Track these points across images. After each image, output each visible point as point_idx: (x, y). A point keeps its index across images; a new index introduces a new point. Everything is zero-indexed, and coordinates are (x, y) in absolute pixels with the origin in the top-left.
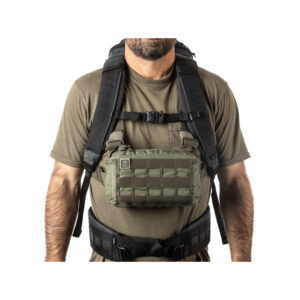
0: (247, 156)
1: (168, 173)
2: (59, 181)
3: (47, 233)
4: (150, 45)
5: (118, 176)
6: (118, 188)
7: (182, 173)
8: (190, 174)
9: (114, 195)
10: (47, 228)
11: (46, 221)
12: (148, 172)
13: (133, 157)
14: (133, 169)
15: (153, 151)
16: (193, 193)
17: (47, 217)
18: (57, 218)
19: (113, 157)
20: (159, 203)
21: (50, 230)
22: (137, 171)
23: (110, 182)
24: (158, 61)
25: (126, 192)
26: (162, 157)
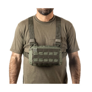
0: (79, 50)
1: (51, 54)
2: (14, 58)
3: (10, 76)
4: (44, 10)
5: (33, 54)
6: (33, 59)
7: (55, 54)
8: (58, 54)
9: (31, 61)
10: (10, 74)
11: (9, 72)
12: (43, 53)
13: (38, 48)
14: (38, 52)
15: (45, 46)
16: (59, 61)
17: (10, 70)
18: (13, 71)
19: (31, 48)
20: (47, 64)
21: (11, 75)
22: (40, 53)
23: (30, 57)
24: (47, 16)
25: (36, 60)
26: (48, 48)
